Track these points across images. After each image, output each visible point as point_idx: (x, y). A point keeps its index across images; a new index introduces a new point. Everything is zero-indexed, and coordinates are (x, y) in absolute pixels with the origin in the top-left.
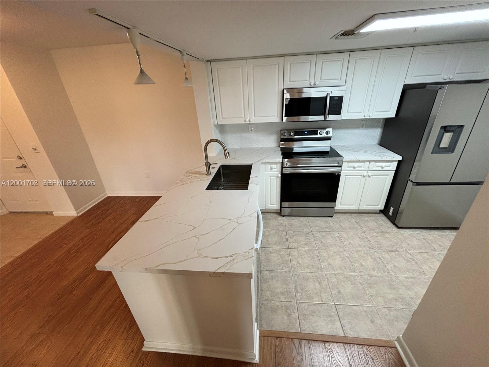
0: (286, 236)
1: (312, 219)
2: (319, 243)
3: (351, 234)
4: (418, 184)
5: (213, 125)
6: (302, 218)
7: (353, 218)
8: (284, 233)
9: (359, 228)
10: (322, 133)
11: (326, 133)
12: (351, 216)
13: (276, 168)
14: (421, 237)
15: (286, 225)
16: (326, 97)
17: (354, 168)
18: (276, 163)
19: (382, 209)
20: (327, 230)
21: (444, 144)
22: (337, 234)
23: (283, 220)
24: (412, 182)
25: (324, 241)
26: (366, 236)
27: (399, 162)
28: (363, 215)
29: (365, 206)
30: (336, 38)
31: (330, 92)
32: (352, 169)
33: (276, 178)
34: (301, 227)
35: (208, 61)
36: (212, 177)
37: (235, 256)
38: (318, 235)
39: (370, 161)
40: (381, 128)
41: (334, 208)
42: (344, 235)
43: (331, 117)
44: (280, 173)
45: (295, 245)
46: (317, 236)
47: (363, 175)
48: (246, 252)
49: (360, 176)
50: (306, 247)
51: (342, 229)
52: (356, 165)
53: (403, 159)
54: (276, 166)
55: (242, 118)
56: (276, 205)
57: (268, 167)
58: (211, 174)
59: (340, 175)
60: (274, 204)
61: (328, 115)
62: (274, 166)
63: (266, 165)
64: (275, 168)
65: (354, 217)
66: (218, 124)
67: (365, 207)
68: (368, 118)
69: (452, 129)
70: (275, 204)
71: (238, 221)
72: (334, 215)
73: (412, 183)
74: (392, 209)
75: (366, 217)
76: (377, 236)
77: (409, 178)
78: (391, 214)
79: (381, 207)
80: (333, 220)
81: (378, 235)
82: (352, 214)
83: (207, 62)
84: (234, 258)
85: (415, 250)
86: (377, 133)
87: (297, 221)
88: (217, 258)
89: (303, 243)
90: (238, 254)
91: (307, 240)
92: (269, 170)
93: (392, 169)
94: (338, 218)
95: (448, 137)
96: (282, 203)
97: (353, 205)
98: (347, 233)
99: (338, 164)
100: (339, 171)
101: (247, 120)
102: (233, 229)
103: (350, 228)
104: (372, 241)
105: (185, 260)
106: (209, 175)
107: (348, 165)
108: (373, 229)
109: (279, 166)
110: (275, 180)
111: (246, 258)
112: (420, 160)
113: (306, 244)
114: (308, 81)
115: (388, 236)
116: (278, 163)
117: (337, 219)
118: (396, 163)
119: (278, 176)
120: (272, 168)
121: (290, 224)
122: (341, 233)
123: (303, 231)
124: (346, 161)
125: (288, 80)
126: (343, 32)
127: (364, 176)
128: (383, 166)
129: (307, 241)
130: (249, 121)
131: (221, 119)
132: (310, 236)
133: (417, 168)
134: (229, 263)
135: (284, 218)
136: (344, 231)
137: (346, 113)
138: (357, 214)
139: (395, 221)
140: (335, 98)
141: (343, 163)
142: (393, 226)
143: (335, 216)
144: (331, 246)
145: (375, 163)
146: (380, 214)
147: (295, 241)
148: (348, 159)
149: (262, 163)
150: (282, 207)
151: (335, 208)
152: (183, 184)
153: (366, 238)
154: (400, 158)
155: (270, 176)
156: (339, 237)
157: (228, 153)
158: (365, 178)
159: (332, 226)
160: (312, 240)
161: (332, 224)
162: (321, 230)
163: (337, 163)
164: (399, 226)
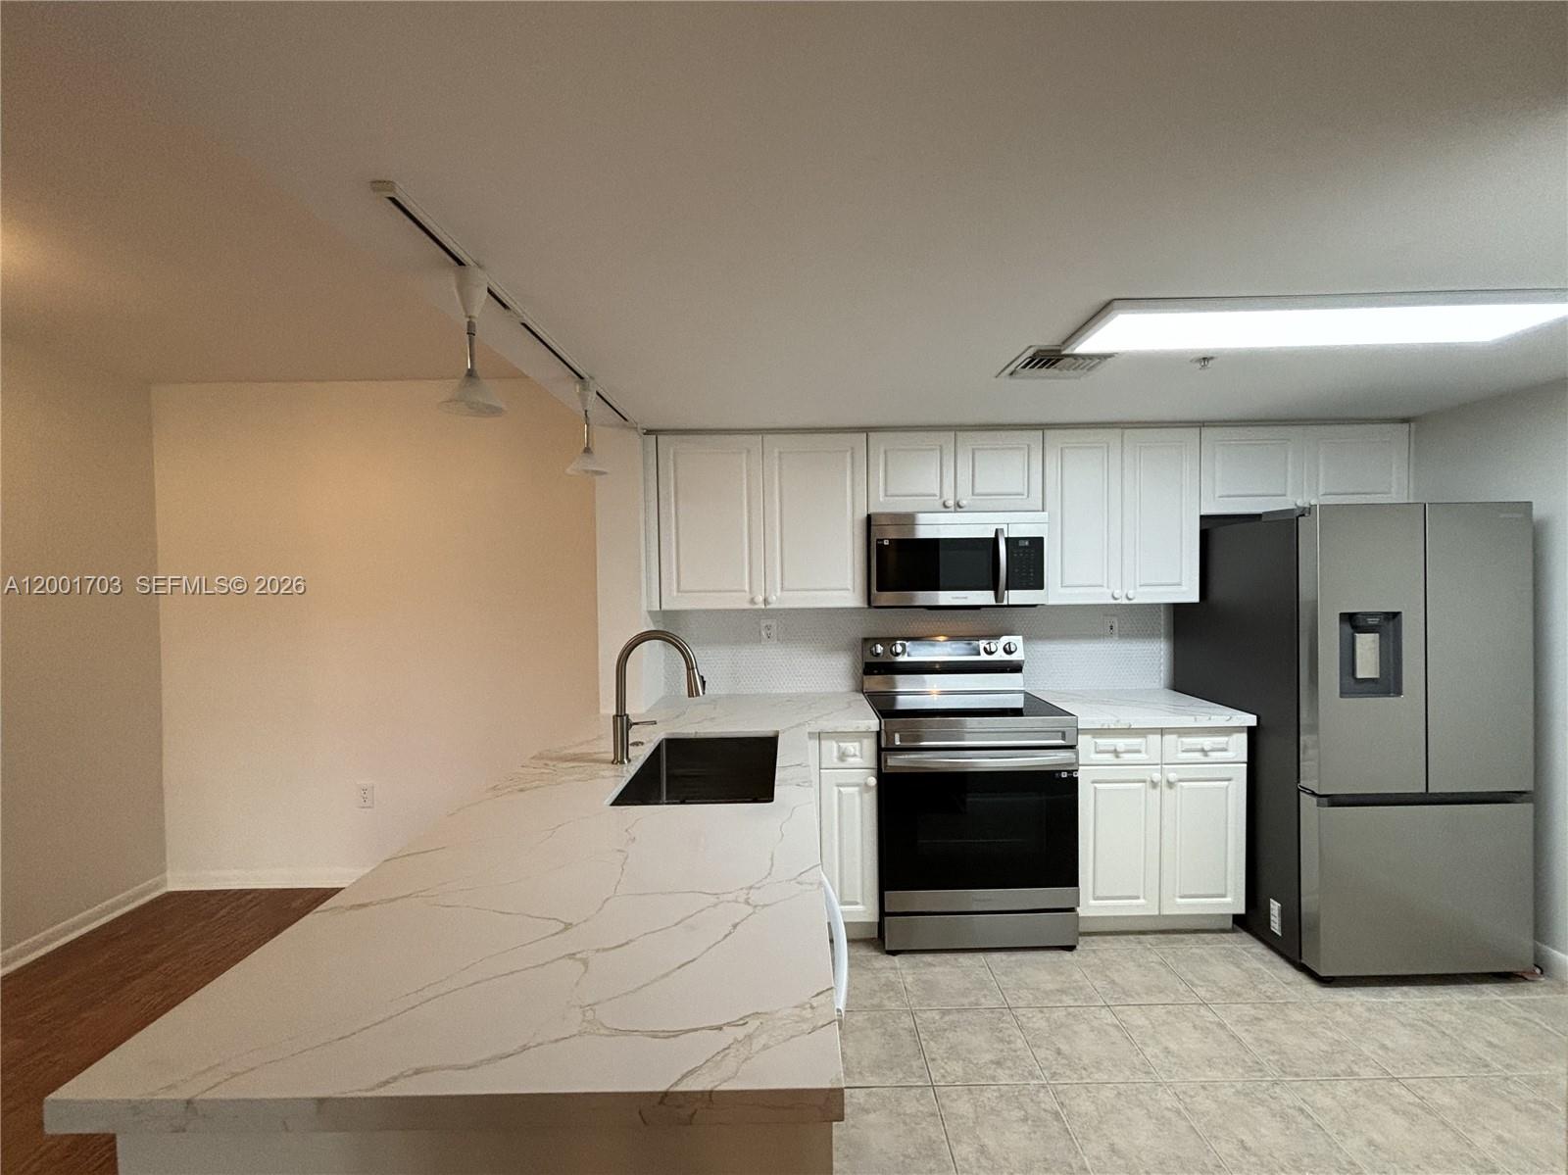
0: (915, 1032)
1: (1002, 961)
2: (1050, 1055)
3: (1159, 1012)
4: (1335, 801)
5: (647, 614)
6: (965, 959)
7: (1149, 949)
8: (907, 1021)
9: (1182, 988)
10: (993, 650)
11: (1005, 649)
12: (1140, 943)
13: (858, 753)
14: (1412, 1015)
15: (909, 988)
16: (995, 541)
17: (1116, 753)
18: (857, 735)
19: (1241, 910)
20: (1068, 1000)
21: (1368, 665)
22: (1107, 1017)
23: (892, 968)
24: (1313, 794)
25: (1065, 1048)
26: (1217, 1019)
27: (1251, 732)
28: (1182, 941)
29: (1179, 900)
30: (1012, 374)
31: (1005, 527)
32: (1109, 758)
33: (861, 793)
34: (965, 993)
35: (649, 432)
36: (631, 770)
37: (758, 1023)
38: (1039, 1022)
39: (1162, 729)
40: (1167, 637)
41: (1072, 910)
42: (1137, 1018)
43: (1015, 597)
44: (874, 772)
45: (956, 1068)
46: (1036, 1026)
47: (1149, 779)
48: (802, 1006)
49: (1140, 785)
50: (1003, 1077)
51: (1124, 996)
52: (1121, 743)
53: (1262, 722)
54: (857, 744)
55: (745, 591)
56: (863, 904)
57: (831, 747)
58: (629, 761)
59: (1077, 778)
60: (857, 903)
61: (1007, 589)
62: (852, 747)
63: (823, 742)
64: (855, 755)
65: (1149, 946)
66: (664, 607)
67: (1180, 906)
68: (1125, 601)
69: (1371, 621)
70: (859, 901)
71: (749, 898)
72: (1081, 943)
73: (1315, 799)
74: (1275, 907)
75: (1193, 946)
76: (1256, 1019)
77: (1299, 782)
78: (1276, 926)
79: (1234, 902)
80: (1077, 961)
81: (1260, 1014)
82: (1141, 937)
83: (645, 434)
84: (751, 1031)
85: (1416, 1071)
86: (1154, 656)
87: (947, 969)
88: (677, 1034)
89: (988, 1057)
90: (766, 1013)
91: (1000, 1046)
92: (835, 760)
93: (1236, 756)
94: (1094, 951)
95: (1367, 645)
96: (886, 893)
97: (1138, 898)
98: (1143, 1007)
99: (1064, 738)
100: (1072, 764)
101: (760, 599)
102: (735, 926)
103: (1149, 991)
104: (1247, 1038)
105: (525, 1048)
106: (622, 762)
107: (1096, 743)
108: (1233, 992)
109: (869, 746)
110: (857, 800)
111: (805, 1026)
112: (1314, 728)
113: (998, 1063)
114: (938, 498)
115: (1296, 1016)
116: (866, 733)
117: (1093, 955)
118: (1244, 737)
119: (866, 784)
120: (843, 753)
121: (925, 982)
122: (1120, 1011)
123: (975, 1007)
124: (1087, 731)
125: (882, 493)
126: (1030, 353)
127: (1154, 785)
128: (1206, 748)
129: (1002, 1051)
130: (766, 601)
131: (675, 594)
132: (1007, 1029)
133: (1311, 752)
134: (732, 1051)
135: (897, 960)
136: (1130, 1001)
137: (1061, 586)
138: (1161, 936)
139: (1301, 958)
140: (1021, 543)
141: (1079, 736)
142: (1300, 977)
143: (1083, 944)
144: (1098, 1064)
145: (1180, 737)
146: (1239, 934)
147: (953, 1052)
148: (1093, 722)
149: (811, 735)
150: (886, 910)
151: (1081, 911)
152: (522, 790)
153: (1222, 1026)
154: (1251, 720)
155: (838, 785)
156: (1117, 1026)
157: (702, 677)
158: (1158, 790)
159: (1081, 984)
160: (1020, 1044)
161: (1077, 976)
162: (1046, 1003)
163: (1060, 734)
164: (1323, 973)
